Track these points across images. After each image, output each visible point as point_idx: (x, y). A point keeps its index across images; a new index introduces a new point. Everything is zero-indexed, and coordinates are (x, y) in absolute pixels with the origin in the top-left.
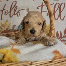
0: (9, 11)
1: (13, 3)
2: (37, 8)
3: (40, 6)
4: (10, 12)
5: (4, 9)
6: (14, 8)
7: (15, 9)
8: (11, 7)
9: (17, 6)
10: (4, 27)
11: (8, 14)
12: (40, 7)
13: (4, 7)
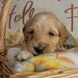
0: (21, 15)
1: (27, 4)
2: (65, 12)
3: (69, 9)
4: (23, 17)
5: (12, 13)
6: (29, 11)
7: (32, 13)
8: (24, 9)
9: (33, 9)
10: (15, 40)
11: (19, 20)
12: (70, 11)
13: (13, 9)
